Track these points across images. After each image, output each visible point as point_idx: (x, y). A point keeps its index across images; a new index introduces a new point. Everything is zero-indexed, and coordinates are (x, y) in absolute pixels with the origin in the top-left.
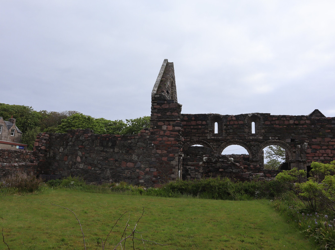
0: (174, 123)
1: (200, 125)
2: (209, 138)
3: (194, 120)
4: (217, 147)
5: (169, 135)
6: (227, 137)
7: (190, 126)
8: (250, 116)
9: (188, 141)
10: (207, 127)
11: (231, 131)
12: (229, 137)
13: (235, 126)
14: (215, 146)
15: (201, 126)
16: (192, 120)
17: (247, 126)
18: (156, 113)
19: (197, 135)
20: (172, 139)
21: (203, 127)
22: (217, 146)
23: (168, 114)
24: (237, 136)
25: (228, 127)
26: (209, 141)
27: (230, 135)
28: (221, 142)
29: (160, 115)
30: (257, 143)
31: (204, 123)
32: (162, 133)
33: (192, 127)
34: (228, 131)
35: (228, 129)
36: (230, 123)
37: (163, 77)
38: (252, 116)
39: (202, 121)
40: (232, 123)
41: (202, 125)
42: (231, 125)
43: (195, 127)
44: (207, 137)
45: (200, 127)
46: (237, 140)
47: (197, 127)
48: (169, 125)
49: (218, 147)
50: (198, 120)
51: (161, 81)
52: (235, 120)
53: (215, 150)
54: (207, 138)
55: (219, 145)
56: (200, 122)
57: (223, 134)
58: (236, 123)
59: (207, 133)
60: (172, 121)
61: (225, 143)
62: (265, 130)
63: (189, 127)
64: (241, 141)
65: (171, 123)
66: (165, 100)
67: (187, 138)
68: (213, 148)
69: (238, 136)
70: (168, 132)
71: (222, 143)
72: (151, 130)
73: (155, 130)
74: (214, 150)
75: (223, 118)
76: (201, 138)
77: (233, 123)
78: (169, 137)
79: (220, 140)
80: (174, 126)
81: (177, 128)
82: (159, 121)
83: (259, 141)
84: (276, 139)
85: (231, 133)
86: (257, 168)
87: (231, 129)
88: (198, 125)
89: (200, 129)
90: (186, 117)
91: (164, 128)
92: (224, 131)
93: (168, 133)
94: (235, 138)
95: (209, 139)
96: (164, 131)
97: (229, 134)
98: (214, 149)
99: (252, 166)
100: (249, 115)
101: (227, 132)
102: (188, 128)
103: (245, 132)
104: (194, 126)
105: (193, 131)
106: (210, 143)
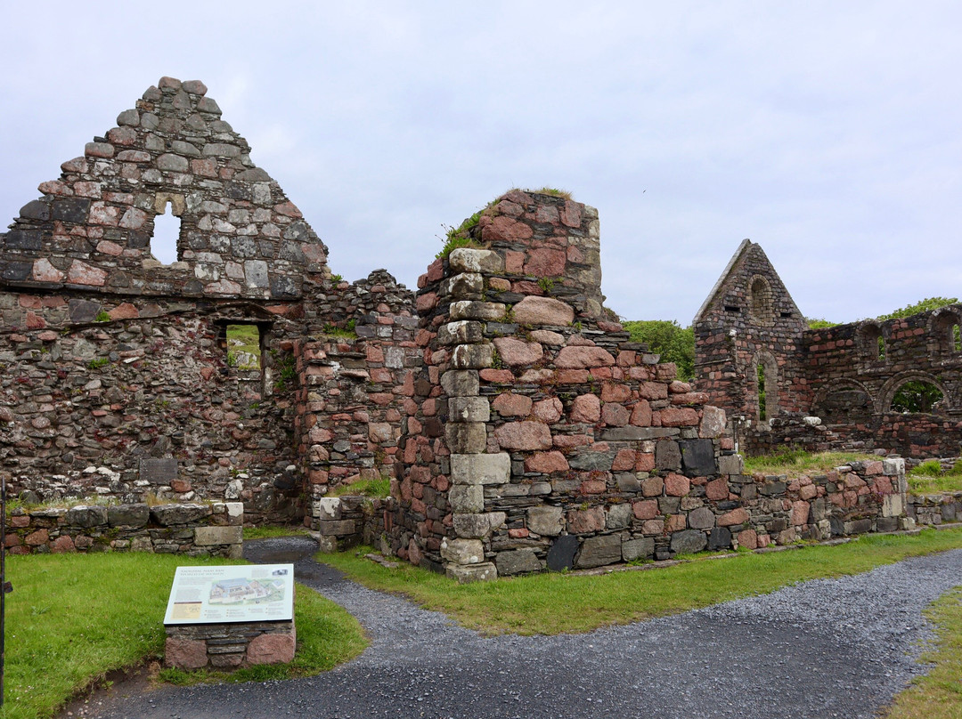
0: (723, 367)
1: (842, 348)
2: (860, 372)
3: (832, 340)
4: (876, 390)
5: (718, 386)
6: (893, 366)
7: (825, 352)
8: (936, 314)
9: (825, 383)
10: (855, 350)
11: (900, 352)
12: (897, 366)
13: (907, 342)
15: (845, 349)
16: (828, 340)
17: (933, 337)
18: (701, 353)
19: (839, 369)
20: (722, 393)
21: (848, 351)
22: (877, 388)
23: (715, 352)
24: (913, 362)
25: (895, 345)
26: (860, 379)
28: (883, 379)
29: (705, 356)
30: (955, 373)
31: (849, 342)
32: (709, 385)
33: (829, 354)
34: (895, 354)
35: (894, 348)
36: (896, 337)
37: (724, 283)
39: (846, 338)
40: (900, 335)
41: (846, 347)
42: (900, 340)
43: (835, 353)
44: (856, 370)
45: (842, 351)
46: (913, 371)
47: (837, 352)
48: (717, 370)
50: (839, 339)
51: (718, 292)
52: (906, 329)
54: (857, 374)
55: (881, 386)
56: (841, 342)
57: (886, 362)
58: (909, 333)
59: (857, 363)
60: (719, 363)
61: (892, 379)
63: (824, 355)
65: (720, 367)
66: (709, 330)
67: (823, 376)
68: (870, 392)
70: (717, 382)
71: (886, 380)
72: (697, 382)
73: (701, 381)
74: (871, 395)
75: (882, 326)
76: (846, 374)
77: (903, 336)
78: (718, 390)
79: (882, 374)
80: (723, 372)
81: (727, 374)
82: (705, 366)
83: (959, 368)
85: (902, 358)
86: (957, 428)
87: (900, 348)
88: (838, 348)
89: (844, 355)
90: (817, 335)
91: (712, 375)
93: (716, 384)
94: (910, 366)
95: (861, 375)
96: (712, 381)
97: (898, 360)
99: (946, 425)
100: (933, 313)
101: (892, 357)
102: (823, 357)
103: (929, 352)
104: (831, 351)
105: (832, 361)
106: (862, 382)
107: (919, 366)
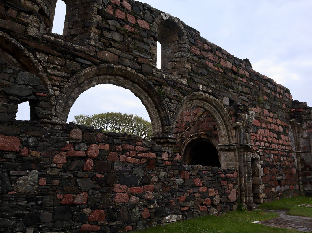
2: (33, 31)
4: (63, 77)
6: (102, 50)
8: (164, 18)
11: (117, 37)
12: (107, 53)
13: (127, 28)
14: (57, 73)
22: (64, 74)
24: (132, 57)
25: (110, 22)
26: (33, 44)
27: (111, 49)
28: (82, 64)
30: (175, 93)
34: (107, 34)
35: (107, 26)
36: (114, 13)
38: (168, 21)
40: (120, 14)
42: (118, 20)
44: (27, 25)
46: (130, 69)
49: (68, 78)
52: (128, 11)
53: (53, 86)
54: (25, 32)
55: (73, 73)
57: (90, 39)
58: (131, 19)
61: (94, 68)
62: (191, 66)
64: (141, 75)
68: (49, 75)
69: (133, 60)
71: (84, 66)
74: (49, 83)
77: (124, 18)
79: (79, 54)
83: (180, 88)
84: (210, 94)
85: (117, 45)
87: (117, 30)
92: (94, 29)
94: (127, 62)
95: (35, 39)
97: (111, 45)
98: (50, 80)
99: (165, 156)
100: (163, 15)
101: (102, 36)
106: (34, 51)
107: (138, 67)
